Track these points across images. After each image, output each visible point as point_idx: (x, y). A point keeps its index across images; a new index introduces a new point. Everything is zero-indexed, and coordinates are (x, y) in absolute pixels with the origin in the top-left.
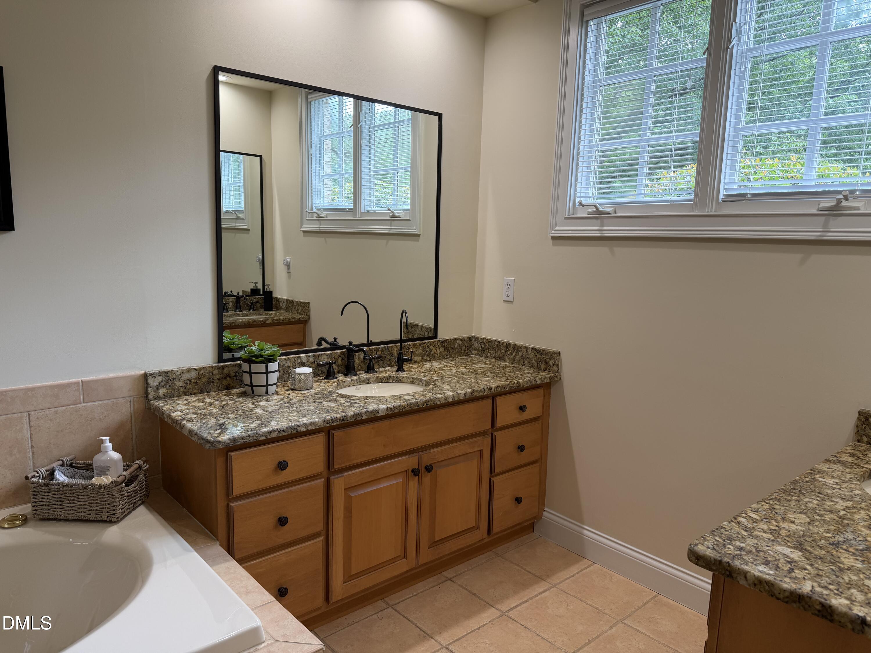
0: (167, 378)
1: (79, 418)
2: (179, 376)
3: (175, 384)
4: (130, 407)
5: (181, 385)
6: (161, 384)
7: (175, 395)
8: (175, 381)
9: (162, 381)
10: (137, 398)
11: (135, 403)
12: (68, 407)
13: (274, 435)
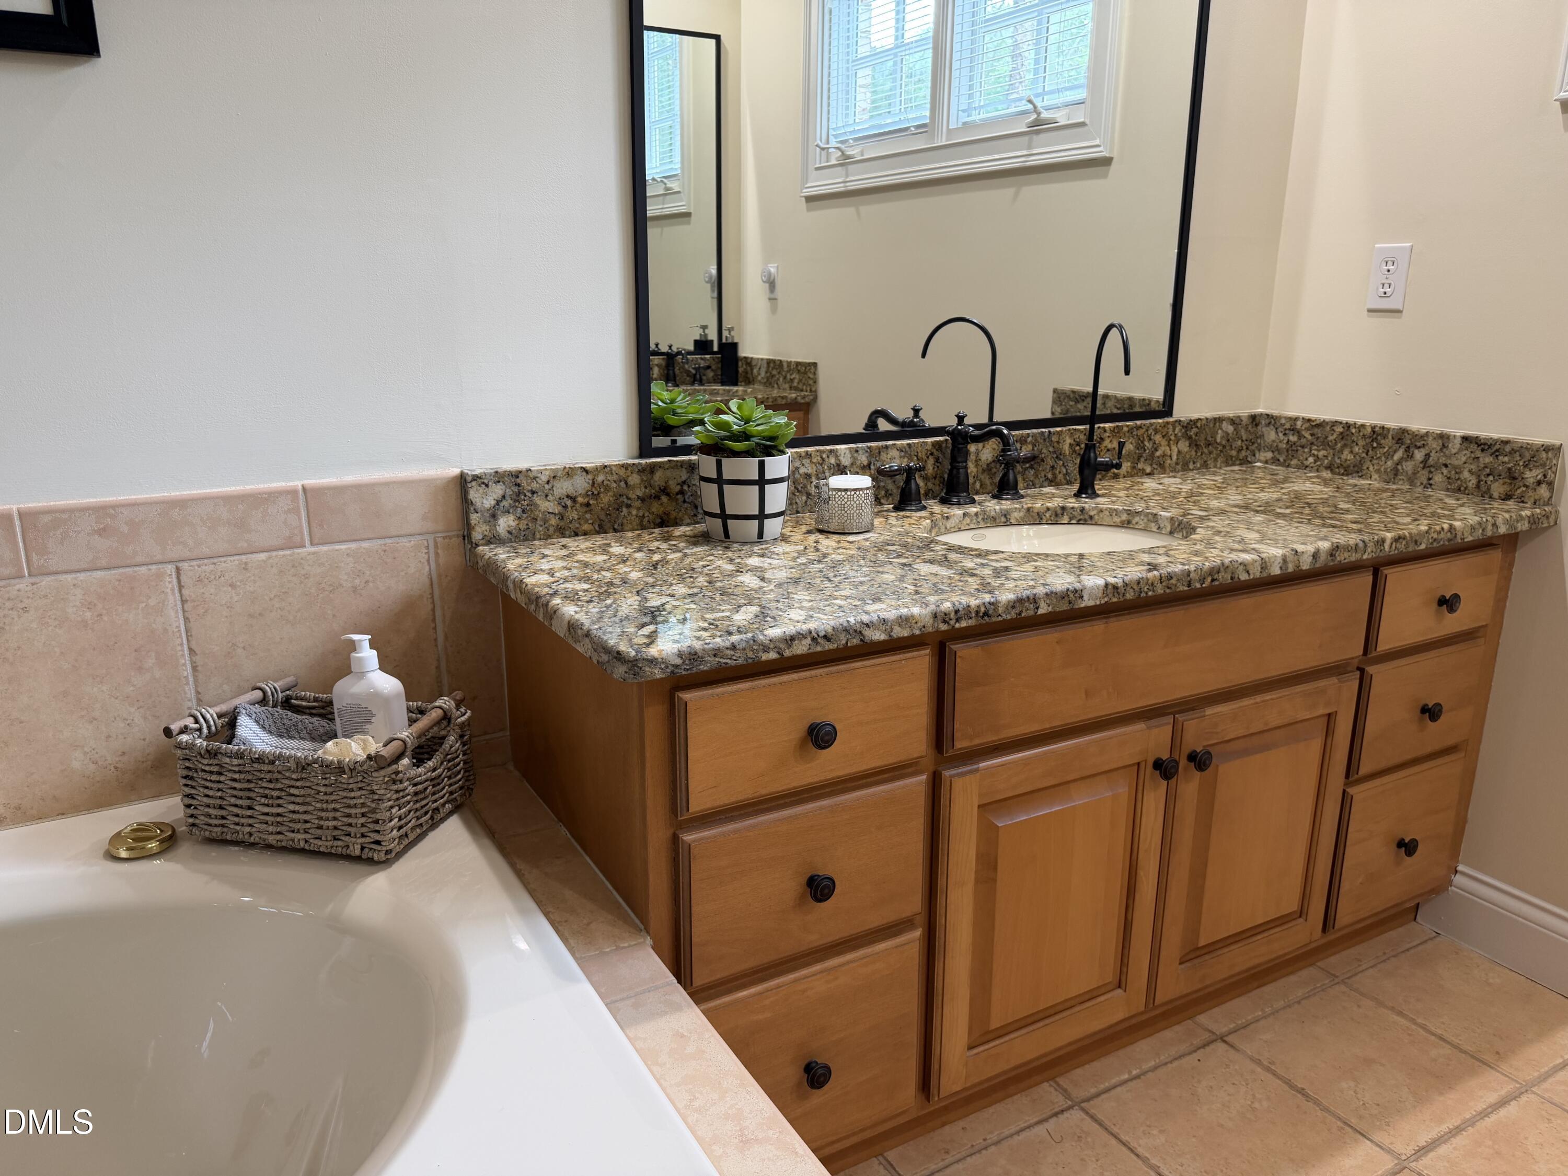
0: (516, 489)
1: (301, 582)
2: (547, 486)
3: (536, 505)
4: (428, 561)
5: (550, 510)
6: (502, 504)
7: (538, 536)
8: (537, 499)
9: (504, 497)
10: (444, 538)
11: (439, 551)
12: (274, 553)
13: (801, 648)
